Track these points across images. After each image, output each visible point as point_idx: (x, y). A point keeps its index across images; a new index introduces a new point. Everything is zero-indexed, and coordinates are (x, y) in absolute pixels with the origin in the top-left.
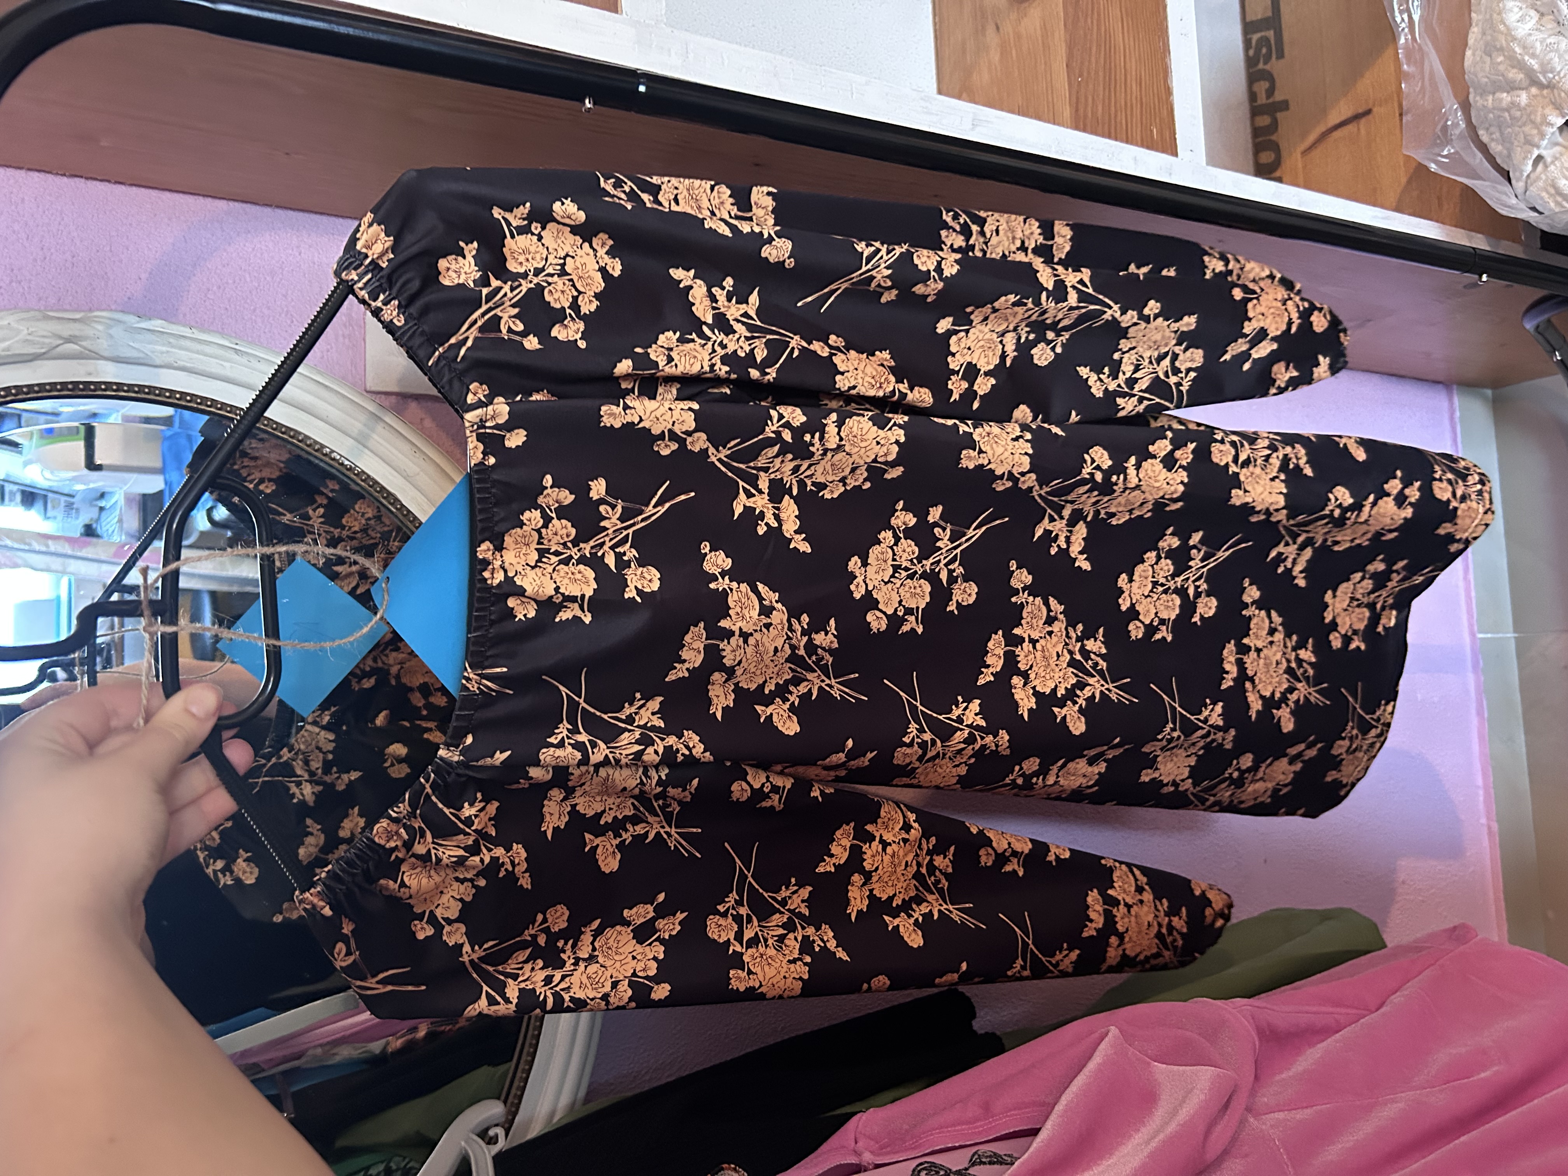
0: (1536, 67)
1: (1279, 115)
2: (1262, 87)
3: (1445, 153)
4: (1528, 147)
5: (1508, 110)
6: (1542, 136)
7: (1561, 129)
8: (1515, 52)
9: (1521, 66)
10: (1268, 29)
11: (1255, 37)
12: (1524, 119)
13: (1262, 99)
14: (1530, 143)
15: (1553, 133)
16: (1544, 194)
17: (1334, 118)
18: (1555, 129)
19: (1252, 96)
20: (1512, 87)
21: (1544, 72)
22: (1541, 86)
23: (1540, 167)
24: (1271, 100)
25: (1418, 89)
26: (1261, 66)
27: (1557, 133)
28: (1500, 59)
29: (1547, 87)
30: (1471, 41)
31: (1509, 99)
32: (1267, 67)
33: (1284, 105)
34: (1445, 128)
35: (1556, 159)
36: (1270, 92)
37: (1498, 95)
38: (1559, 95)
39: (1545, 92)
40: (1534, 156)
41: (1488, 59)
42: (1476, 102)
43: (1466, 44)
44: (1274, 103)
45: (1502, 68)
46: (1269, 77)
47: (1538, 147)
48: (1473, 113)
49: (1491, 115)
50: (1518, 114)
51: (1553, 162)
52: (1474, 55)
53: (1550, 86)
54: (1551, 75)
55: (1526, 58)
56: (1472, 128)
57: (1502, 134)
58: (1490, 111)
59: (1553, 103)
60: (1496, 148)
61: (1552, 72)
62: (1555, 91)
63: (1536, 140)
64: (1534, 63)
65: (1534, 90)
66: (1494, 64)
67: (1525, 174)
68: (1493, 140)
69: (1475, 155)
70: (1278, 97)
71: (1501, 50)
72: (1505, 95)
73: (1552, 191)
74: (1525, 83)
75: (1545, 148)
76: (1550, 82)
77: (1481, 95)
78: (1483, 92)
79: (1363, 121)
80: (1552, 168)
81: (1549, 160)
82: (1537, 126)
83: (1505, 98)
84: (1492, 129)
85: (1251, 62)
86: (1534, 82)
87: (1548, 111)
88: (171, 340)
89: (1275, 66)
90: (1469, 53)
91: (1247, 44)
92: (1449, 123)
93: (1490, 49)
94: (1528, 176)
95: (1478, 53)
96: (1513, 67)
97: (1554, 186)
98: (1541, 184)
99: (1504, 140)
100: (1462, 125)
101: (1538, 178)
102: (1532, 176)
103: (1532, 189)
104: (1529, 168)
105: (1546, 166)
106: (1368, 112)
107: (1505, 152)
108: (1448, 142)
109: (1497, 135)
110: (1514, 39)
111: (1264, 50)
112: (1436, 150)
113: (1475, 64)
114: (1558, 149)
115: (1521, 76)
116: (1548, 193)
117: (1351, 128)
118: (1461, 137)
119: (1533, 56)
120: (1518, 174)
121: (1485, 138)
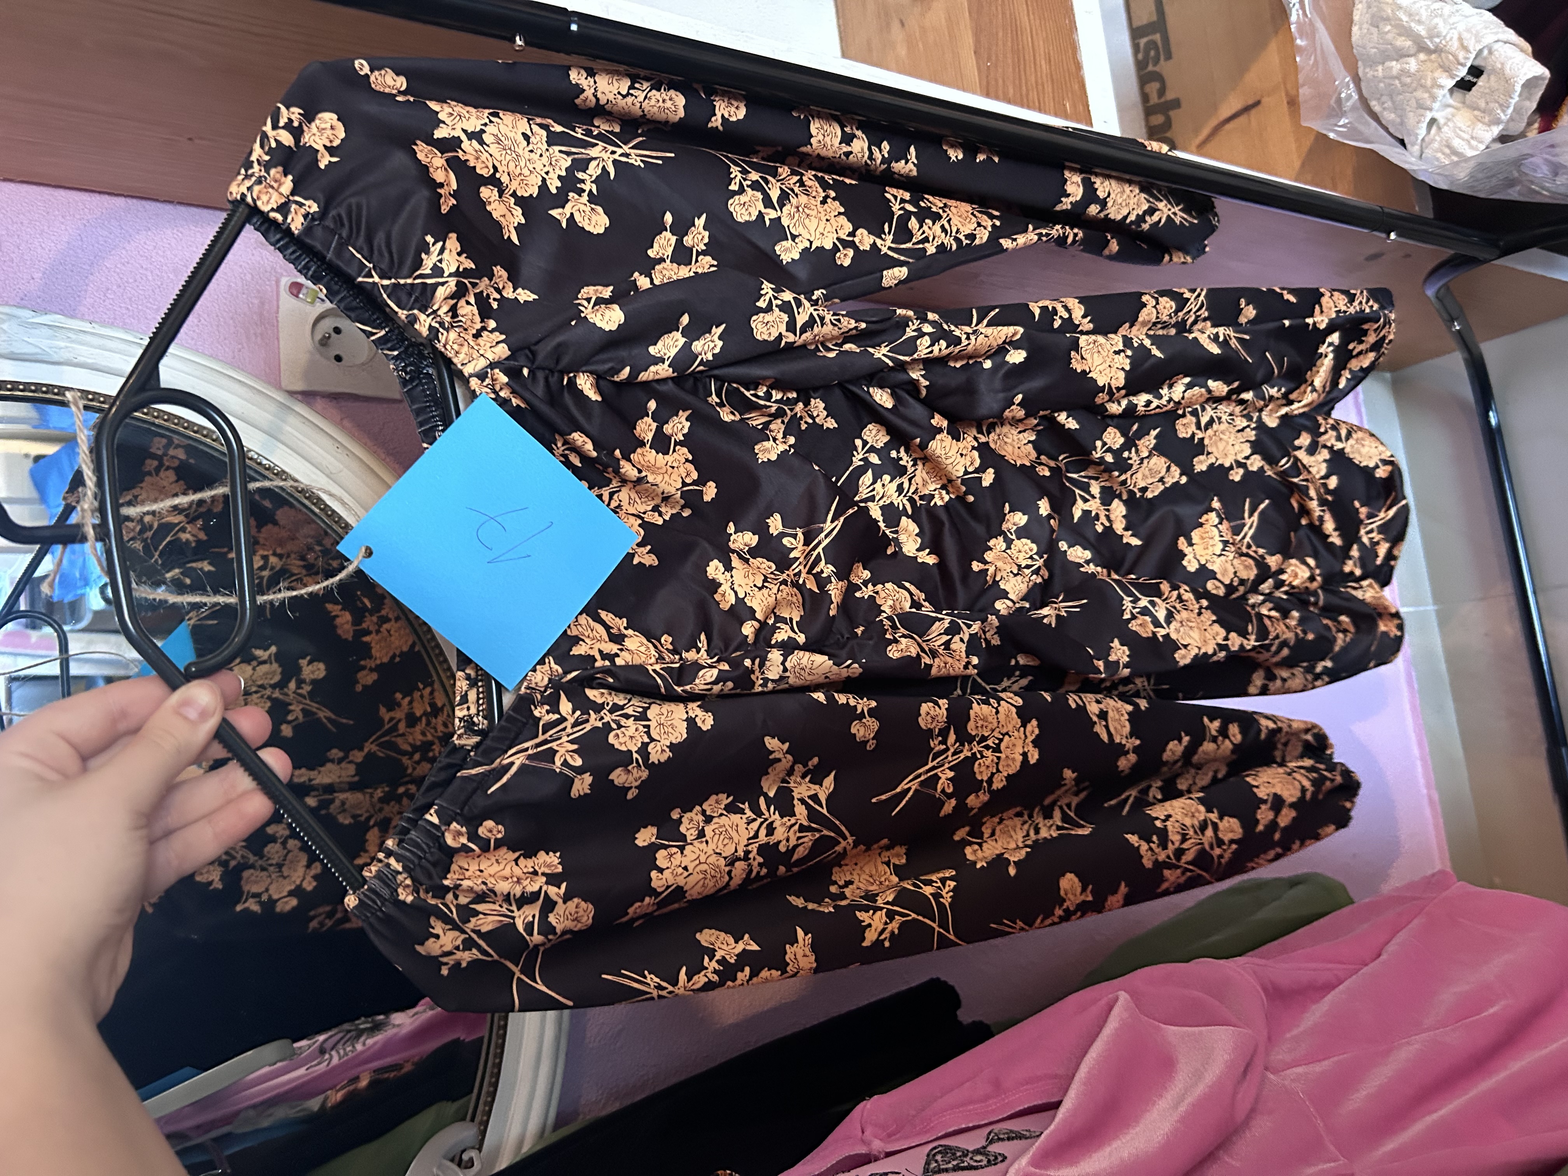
0: (1423, 33)
1: (1172, 113)
2: (1153, 88)
3: (1341, 123)
4: (1422, 111)
5: (1397, 77)
6: (1434, 98)
7: (1451, 91)
8: (1401, 20)
9: (1407, 32)
10: (1154, 33)
11: (1143, 41)
12: (1414, 85)
13: (1154, 99)
14: (1422, 107)
15: (1444, 96)
16: (1439, 155)
17: (1225, 112)
18: (1446, 91)
19: (1145, 97)
20: (1401, 55)
21: (1431, 38)
22: (1429, 52)
23: (1434, 130)
24: (1163, 100)
25: (1311, 62)
26: (1150, 68)
27: (1448, 96)
28: (1388, 28)
29: (1434, 51)
30: (1356, 17)
31: (1399, 66)
32: (1157, 69)
33: (1176, 104)
34: (1339, 101)
35: (1449, 120)
36: (1162, 92)
37: (1388, 64)
38: (1447, 58)
39: (1433, 56)
40: (1428, 120)
41: (1374, 30)
42: (1365, 74)
43: (1352, 21)
44: (1166, 102)
45: (1389, 36)
46: (1158, 77)
47: (1431, 109)
48: (1363, 85)
49: (1382, 85)
50: (1408, 80)
51: (1445, 124)
52: (1360, 29)
53: (1438, 50)
54: (1437, 40)
55: (1413, 25)
56: (1364, 101)
57: (1393, 102)
58: (1380, 81)
59: (1441, 67)
60: (1389, 117)
61: (1438, 36)
62: (1443, 55)
63: (1428, 103)
64: (1421, 30)
65: (1422, 56)
66: (1382, 34)
67: (1420, 138)
68: (1384, 109)
69: (1369, 125)
70: (1170, 95)
71: (1387, 19)
72: (1394, 63)
73: (1447, 151)
74: (1413, 51)
75: (1437, 111)
76: (1437, 47)
77: (1371, 66)
78: (1373, 63)
79: (1253, 112)
80: (1445, 129)
81: (1442, 121)
82: (1428, 91)
83: (1395, 66)
84: (1384, 98)
85: (1140, 66)
86: (1421, 48)
87: (1436, 75)
88: (70, 335)
89: (1164, 67)
90: (1355, 29)
91: (1136, 48)
92: (1343, 95)
93: (1377, 20)
94: (1423, 140)
95: (1365, 26)
96: (1400, 35)
97: (1449, 146)
98: (1436, 145)
99: (1395, 109)
100: (1355, 96)
101: (1433, 140)
102: (1427, 139)
103: (1428, 152)
104: (1422, 131)
105: (1439, 128)
106: (1257, 103)
107: (1398, 120)
108: (1343, 114)
109: (1389, 104)
110: (1400, 8)
111: (1152, 53)
112: (1332, 121)
113: (1362, 37)
114: (1450, 110)
115: (1409, 43)
116: (1444, 154)
117: (1242, 119)
118: (1353, 108)
119: (1419, 22)
120: (1412, 138)
121: (1377, 108)
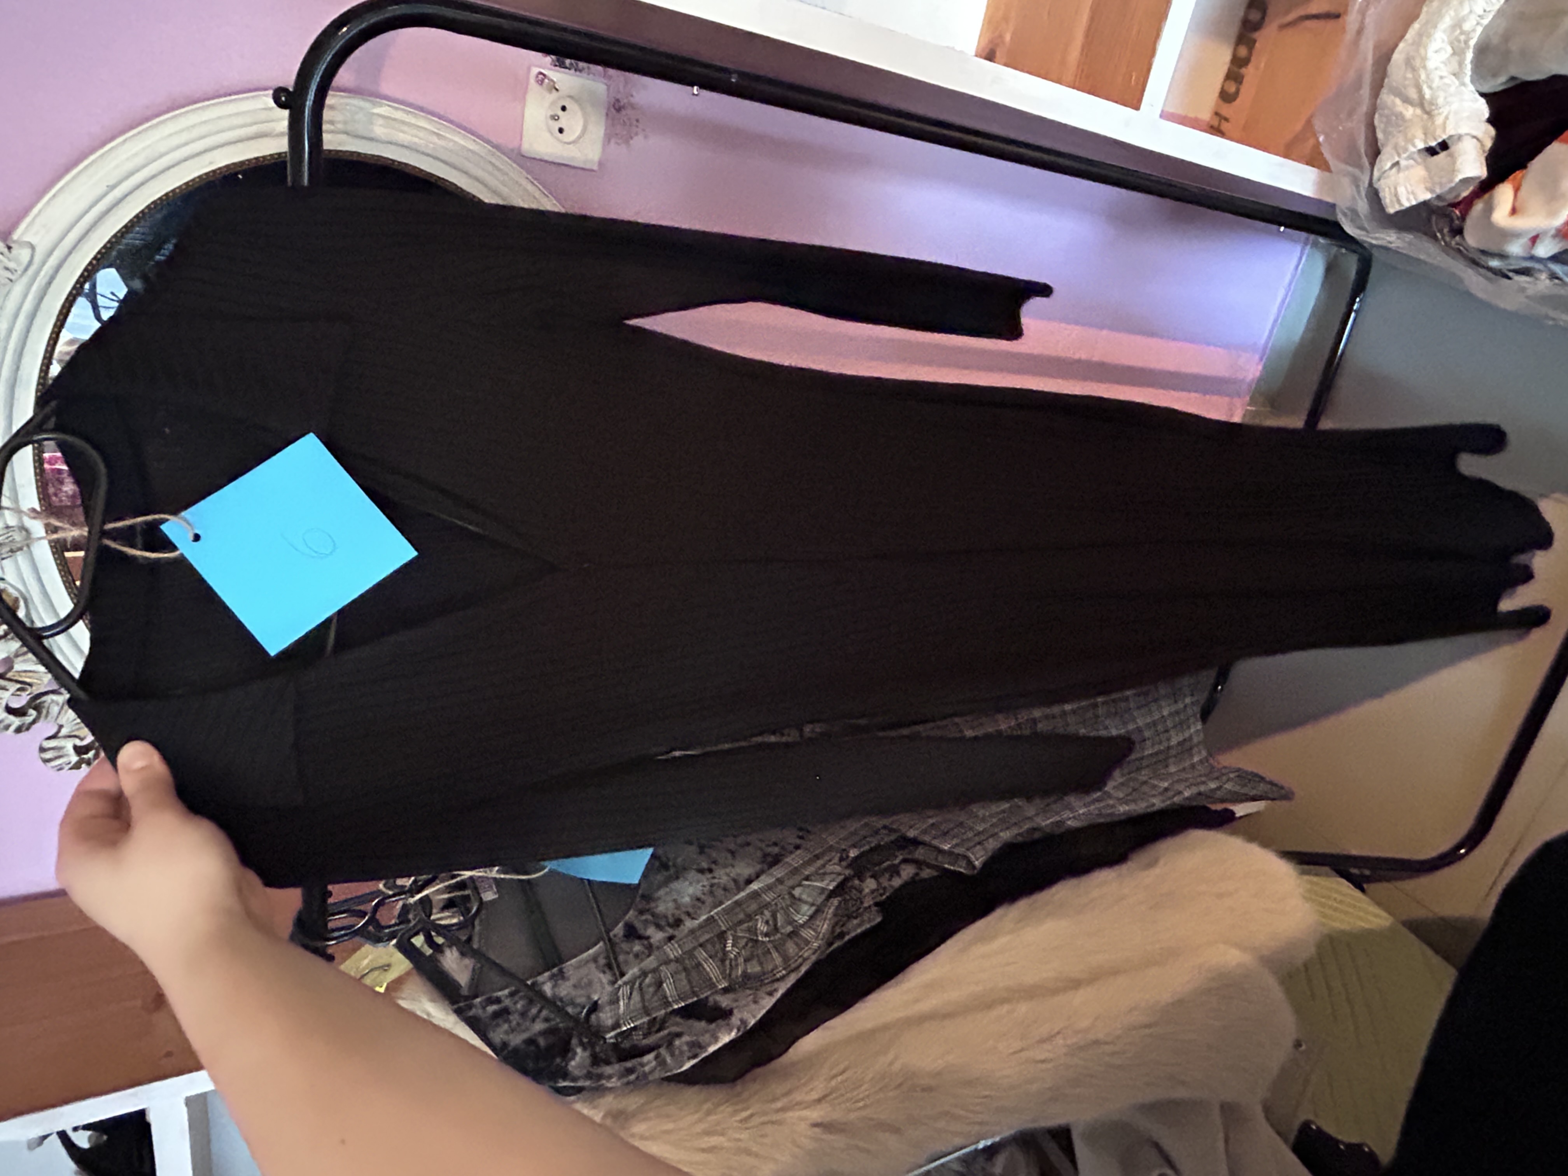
0: (1428, 96)
4: (1395, 150)
5: (1397, 114)
6: (1407, 149)
8: (1420, 76)
9: (1419, 88)
12: (1402, 129)
14: (1398, 148)
15: (1413, 152)
16: (1387, 189)
17: (1312, 9)
18: (1417, 149)
20: (1407, 100)
21: (1430, 103)
22: (1424, 111)
27: (1416, 153)
28: (1411, 75)
29: (1427, 114)
31: (1402, 107)
35: (1407, 169)
37: (1397, 99)
38: (1431, 125)
40: (1394, 161)
51: (1404, 170)
54: (1433, 107)
61: (1435, 105)
63: (1401, 151)
68: (1379, 127)
72: (1400, 102)
74: (1415, 103)
75: (1404, 159)
76: (1430, 112)
77: (1388, 94)
79: (1330, 22)
81: (1402, 167)
82: (1407, 140)
83: (1399, 105)
84: (1384, 120)
86: (1421, 103)
87: (1418, 132)
93: (1408, 62)
95: (1405, 53)
96: (1415, 86)
103: (1382, 181)
104: (1388, 166)
106: (1338, 16)
109: (1384, 125)
110: (1424, 67)
114: (1411, 162)
117: (1321, 23)
